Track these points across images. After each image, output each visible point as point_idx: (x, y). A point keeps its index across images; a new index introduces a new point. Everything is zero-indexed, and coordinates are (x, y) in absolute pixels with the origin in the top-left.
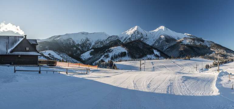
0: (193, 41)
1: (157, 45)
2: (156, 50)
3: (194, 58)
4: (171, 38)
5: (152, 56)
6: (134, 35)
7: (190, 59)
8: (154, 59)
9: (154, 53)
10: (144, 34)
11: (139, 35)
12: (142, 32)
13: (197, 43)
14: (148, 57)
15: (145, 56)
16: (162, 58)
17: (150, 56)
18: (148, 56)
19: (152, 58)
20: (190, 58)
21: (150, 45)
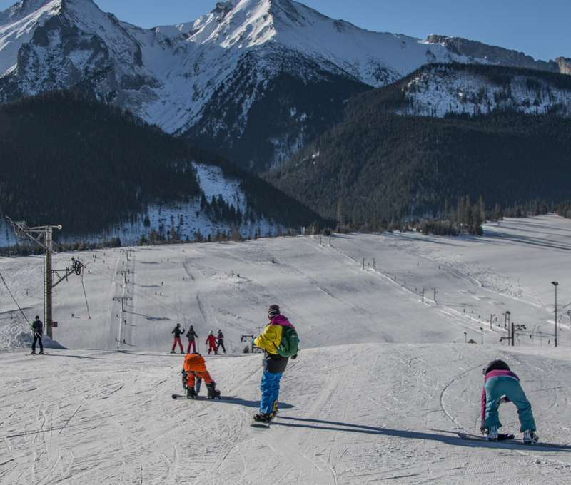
0: (497, 89)
1: (219, 126)
2: (216, 169)
3: (509, 224)
4: (323, 73)
5: (189, 216)
6: (42, 59)
7: (480, 232)
8: (199, 239)
9: (197, 191)
10: (118, 48)
11: (78, 58)
12: (100, 34)
13: (526, 104)
14: (155, 224)
15: (133, 220)
16: (264, 227)
17: (167, 213)
18: (154, 214)
19: (187, 230)
20: (480, 222)
21: (170, 131)
